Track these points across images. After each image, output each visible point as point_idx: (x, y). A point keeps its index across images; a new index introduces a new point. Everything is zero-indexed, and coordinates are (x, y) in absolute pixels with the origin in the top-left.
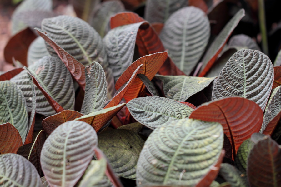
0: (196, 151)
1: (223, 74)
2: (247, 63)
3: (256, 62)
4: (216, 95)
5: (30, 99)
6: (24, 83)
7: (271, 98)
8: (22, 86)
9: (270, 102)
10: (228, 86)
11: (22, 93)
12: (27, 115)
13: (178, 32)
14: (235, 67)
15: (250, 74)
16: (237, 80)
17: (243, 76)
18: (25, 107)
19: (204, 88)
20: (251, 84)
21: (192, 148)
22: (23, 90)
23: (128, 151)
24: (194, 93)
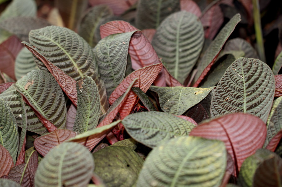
0: (198, 171)
1: (221, 85)
2: (246, 72)
3: (256, 71)
4: (215, 107)
5: (20, 115)
6: (13, 100)
7: (273, 109)
8: (10, 103)
9: (272, 113)
10: (227, 97)
11: (11, 110)
12: (17, 133)
13: (171, 37)
14: (234, 77)
15: (250, 84)
16: (236, 90)
17: (243, 86)
18: (15, 125)
19: (202, 100)
20: (251, 94)
21: (194, 169)
22: (11, 106)
23: (125, 169)
24: (192, 106)
